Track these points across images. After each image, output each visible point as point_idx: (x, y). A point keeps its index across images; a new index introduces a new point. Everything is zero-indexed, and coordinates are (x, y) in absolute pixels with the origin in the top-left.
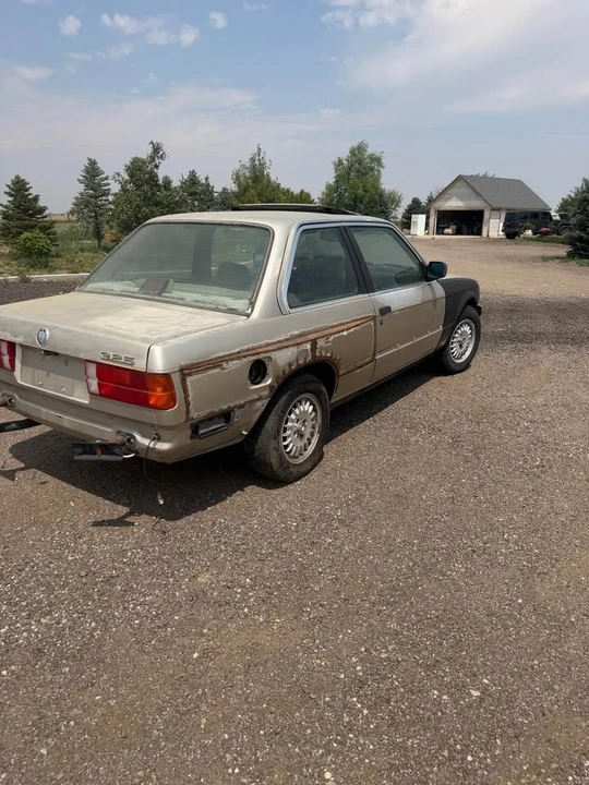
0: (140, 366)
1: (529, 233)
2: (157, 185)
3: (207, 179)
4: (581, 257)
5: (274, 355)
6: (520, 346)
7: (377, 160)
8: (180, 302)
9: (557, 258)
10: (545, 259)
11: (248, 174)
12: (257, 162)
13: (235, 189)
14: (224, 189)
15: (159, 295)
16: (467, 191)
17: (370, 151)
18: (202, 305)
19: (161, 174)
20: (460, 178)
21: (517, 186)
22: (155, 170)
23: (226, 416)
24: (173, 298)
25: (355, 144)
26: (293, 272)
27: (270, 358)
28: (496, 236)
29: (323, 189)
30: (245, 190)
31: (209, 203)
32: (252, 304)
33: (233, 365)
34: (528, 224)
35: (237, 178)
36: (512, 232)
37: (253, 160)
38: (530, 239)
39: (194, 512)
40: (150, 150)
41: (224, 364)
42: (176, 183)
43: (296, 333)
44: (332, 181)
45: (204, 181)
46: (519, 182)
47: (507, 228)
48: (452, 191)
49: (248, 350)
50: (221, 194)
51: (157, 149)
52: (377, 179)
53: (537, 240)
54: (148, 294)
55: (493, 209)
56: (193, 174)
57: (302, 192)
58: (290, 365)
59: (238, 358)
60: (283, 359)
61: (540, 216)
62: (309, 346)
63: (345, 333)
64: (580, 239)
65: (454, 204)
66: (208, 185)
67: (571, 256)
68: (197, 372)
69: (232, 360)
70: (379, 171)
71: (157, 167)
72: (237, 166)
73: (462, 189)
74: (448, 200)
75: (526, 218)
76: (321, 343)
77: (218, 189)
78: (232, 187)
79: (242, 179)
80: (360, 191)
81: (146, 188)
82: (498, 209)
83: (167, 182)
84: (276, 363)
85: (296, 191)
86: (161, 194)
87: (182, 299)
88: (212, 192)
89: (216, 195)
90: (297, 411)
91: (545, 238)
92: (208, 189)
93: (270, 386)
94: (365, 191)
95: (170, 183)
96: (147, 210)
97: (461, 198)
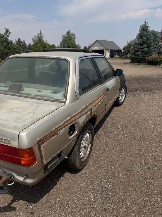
0: (14, 144)
1: (117, 56)
2: (8, 42)
3: (24, 41)
4: (134, 63)
5: (78, 121)
6: (134, 93)
7: (74, 35)
8: (29, 96)
9: (127, 63)
10: (125, 63)
11: (37, 39)
12: (40, 36)
13: (33, 44)
14: (29, 44)
15: (18, 92)
16: (99, 44)
17: (71, 33)
18: (40, 98)
19: (10, 39)
20: (97, 41)
21: (112, 43)
22: (7, 38)
23: (59, 155)
24: (25, 94)
25: (68, 31)
26: (79, 79)
27: (77, 122)
28: (107, 57)
29: (60, 43)
30: (37, 44)
31: (25, 48)
32: (65, 97)
33: (62, 131)
34: (116, 53)
35: (34, 40)
36: (112, 56)
37: (38, 35)
38: (117, 58)
39: (45, 195)
40: (5, 31)
41: (59, 132)
42: (14, 42)
43: (84, 107)
44: (61, 41)
45: (23, 42)
46: (113, 42)
47: (110, 55)
48: (95, 44)
49: (67, 121)
50: (28, 45)
51: (7, 31)
52: (74, 41)
53: (119, 58)
54: (12, 92)
55: (107, 49)
56: (19, 39)
57: (53, 45)
58: (84, 122)
59: (64, 127)
60: (82, 121)
61: (119, 51)
62: (90, 112)
63: (100, 103)
64: (133, 58)
65: (96, 48)
66: (24, 43)
67: (131, 62)
68: (46, 141)
69: (62, 129)
70: (74, 38)
71: (8, 36)
72: (34, 37)
73: (98, 44)
74: (94, 47)
75: (115, 52)
76: (93, 109)
77: (28, 44)
78: (32, 43)
79: (35, 41)
80: (70, 44)
81: (5, 43)
82: (108, 49)
83: (11, 42)
84: (79, 124)
85: (51, 44)
86: (10, 46)
87: (30, 94)
88: (26, 45)
89: (27, 46)
90: (84, 139)
91: (121, 57)
92: (24, 44)
93: (77, 134)
94: (71, 44)
95: (12, 42)
96: (6, 51)
97: (97, 46)
